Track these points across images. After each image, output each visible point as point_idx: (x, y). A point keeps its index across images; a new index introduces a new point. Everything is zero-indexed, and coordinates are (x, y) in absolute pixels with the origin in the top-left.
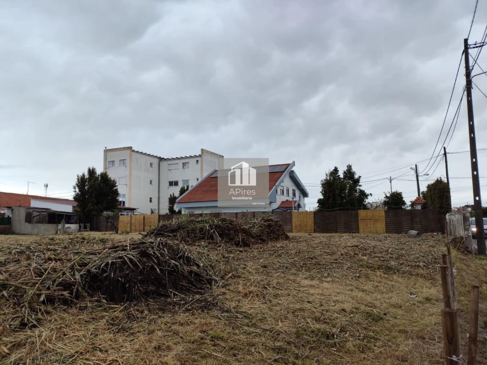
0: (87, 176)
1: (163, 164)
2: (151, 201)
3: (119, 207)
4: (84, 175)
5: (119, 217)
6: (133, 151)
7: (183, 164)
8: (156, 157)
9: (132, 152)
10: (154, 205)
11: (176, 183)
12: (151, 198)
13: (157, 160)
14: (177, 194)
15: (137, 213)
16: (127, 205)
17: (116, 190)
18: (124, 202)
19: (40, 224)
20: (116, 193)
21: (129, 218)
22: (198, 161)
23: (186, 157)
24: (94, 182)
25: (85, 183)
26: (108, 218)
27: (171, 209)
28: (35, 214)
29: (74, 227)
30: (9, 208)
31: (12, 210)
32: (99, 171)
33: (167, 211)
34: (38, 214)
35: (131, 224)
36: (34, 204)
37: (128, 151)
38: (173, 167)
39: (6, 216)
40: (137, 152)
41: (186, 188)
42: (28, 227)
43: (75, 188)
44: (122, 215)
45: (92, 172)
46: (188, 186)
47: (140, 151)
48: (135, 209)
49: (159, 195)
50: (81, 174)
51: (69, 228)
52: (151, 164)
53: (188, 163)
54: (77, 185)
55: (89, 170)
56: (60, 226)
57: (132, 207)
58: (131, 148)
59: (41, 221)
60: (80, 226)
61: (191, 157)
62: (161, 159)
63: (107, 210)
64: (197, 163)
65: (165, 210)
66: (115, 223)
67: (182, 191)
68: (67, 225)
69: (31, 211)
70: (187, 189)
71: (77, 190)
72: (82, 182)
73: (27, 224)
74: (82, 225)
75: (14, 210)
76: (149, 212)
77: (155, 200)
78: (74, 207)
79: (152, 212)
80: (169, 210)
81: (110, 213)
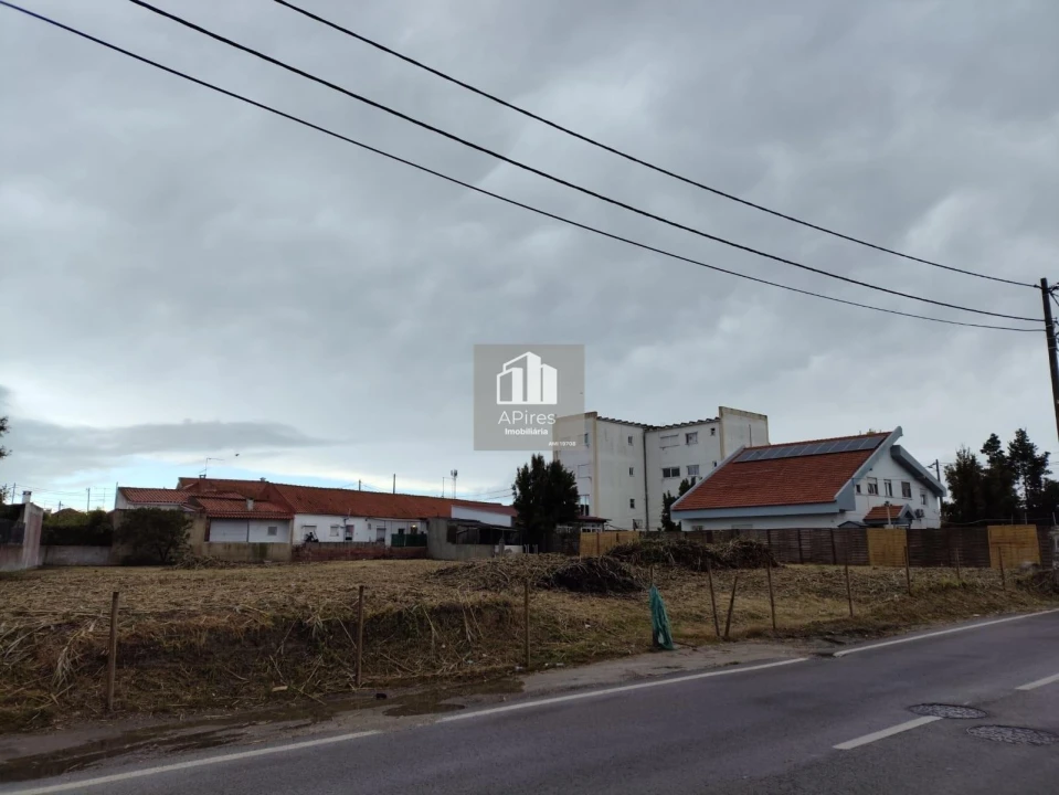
0: (530, 469)
1: (652, 437)
2: (632, 506)
3: (580, 517)
4: (526, 467)
5: (579, 535)
6: (599, 418)
7: (687, 435)
8: (638, 425)
9: (598, 422)
10: (639, 513)
11: (676, 472)
12: (632, 501)
13: (640, 431)
14: (675, 492)
15: (612, 529)
16: (592, 514)
17: (575, 490)
18: (587, 507)
19: (468, 546)
20: (574, 495)
21: (595, 538)
22: (713, 430)
23: (692, 424)
24: (542, 478)
25: (528, 479)
26: (564, 536)
27: (666, 521)
28: (461, 529)
29: (515, 549)
30: (423, 520)
31: (428, 523)
32: (548, 459)
33: (660, 525)
34: (466, 529)
35: (598, 547)
36: (457, 513)
37: (591, 420)
38: (668, 442)
39: (418, 533)
40: (606, 420)
41: (690, 483)
42: (452, 548)
43: (514, 488)
44: (584, 530)
45: (537, 462)
46: (693, 480)
47: (610, 418)
48: (604, 521)
49: (646, 496)
50: (522, 467)
51: (509, 551)
52: (630, 439)
53: (696, 433)
54: (517, 482)
55: (534, 459)
56: (497, 549)
57: (601, 516)
58: (596, 413)
59: (469, 541)
60: (524, 549)
61: (701, 422)
62: (648, 429)
63: (562, 523)
64: (713, 434)
65: (656, 524)
66: (575, 544)
67: (684, 487)
68: (507, 547)
69: (455, 524)
70: (693, 483)
71: (518, 491)
72: (524, 479)
73: (450, 544)
74: (527, 547)
75: (431, 523)
76: (630, 527)
77: (640, 504)
78: (513, 518)
79: (635, 526)
80: (663, 521)
81: (567, 528)
